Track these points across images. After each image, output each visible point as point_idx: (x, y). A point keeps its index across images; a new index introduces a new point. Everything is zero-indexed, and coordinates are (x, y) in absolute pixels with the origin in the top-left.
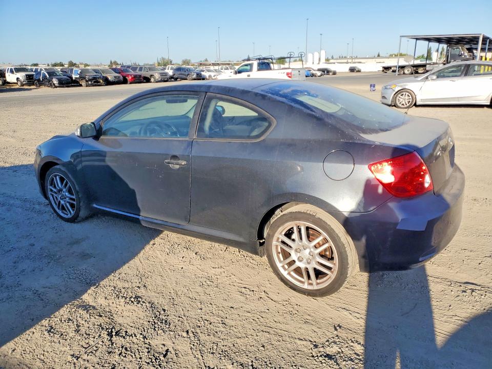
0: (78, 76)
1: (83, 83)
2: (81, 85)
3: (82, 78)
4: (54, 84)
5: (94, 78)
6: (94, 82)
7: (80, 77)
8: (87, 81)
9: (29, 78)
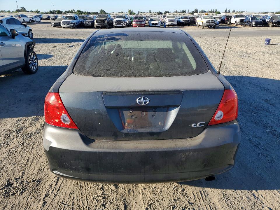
0: (269, 20)
1: (270, 25)
2: (269, 26)
3: (271, 21)
4: (252, 25)
5: (278, 21)
6: (278, 24)
7: (270, 21)
8: (273, 24)
9: (242, 21)
